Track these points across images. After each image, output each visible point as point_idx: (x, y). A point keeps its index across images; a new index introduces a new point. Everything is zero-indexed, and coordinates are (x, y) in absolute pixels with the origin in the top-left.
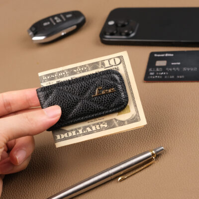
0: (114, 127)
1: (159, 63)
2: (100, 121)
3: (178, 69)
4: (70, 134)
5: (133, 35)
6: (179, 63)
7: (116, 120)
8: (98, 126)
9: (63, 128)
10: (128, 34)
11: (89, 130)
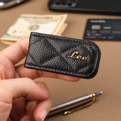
1: (94, 27)
3: (109, 32)
5: (74, 5)
6: (109, 28)
10: (70, 4)
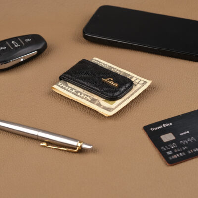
0: (93, 103)
2: (90, 95)
4: (67, 88)
7: (99, 101)
8: (85, 96)
9: (68, 83)
11: (79, 94)
